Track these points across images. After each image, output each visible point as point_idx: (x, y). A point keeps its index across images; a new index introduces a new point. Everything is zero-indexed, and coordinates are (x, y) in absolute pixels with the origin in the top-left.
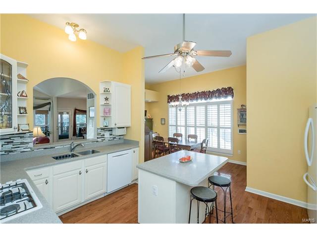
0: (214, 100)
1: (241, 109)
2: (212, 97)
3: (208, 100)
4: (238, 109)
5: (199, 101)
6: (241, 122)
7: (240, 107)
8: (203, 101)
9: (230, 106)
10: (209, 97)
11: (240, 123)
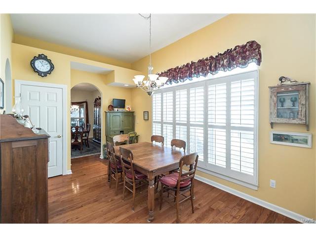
0: (221, 73)
1: (278, 87)
2: (216, 68)
3: (210, 76)
4: (271, 88)
5: (195, 79)
6: (278, 116)
7: (277, 83)
8: (202, 78)
9: (253, 83)
10: (210, 69)
11: (275, 120)
